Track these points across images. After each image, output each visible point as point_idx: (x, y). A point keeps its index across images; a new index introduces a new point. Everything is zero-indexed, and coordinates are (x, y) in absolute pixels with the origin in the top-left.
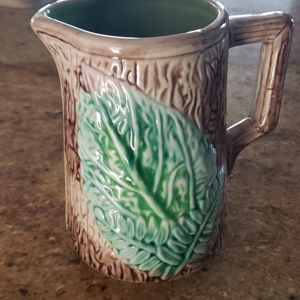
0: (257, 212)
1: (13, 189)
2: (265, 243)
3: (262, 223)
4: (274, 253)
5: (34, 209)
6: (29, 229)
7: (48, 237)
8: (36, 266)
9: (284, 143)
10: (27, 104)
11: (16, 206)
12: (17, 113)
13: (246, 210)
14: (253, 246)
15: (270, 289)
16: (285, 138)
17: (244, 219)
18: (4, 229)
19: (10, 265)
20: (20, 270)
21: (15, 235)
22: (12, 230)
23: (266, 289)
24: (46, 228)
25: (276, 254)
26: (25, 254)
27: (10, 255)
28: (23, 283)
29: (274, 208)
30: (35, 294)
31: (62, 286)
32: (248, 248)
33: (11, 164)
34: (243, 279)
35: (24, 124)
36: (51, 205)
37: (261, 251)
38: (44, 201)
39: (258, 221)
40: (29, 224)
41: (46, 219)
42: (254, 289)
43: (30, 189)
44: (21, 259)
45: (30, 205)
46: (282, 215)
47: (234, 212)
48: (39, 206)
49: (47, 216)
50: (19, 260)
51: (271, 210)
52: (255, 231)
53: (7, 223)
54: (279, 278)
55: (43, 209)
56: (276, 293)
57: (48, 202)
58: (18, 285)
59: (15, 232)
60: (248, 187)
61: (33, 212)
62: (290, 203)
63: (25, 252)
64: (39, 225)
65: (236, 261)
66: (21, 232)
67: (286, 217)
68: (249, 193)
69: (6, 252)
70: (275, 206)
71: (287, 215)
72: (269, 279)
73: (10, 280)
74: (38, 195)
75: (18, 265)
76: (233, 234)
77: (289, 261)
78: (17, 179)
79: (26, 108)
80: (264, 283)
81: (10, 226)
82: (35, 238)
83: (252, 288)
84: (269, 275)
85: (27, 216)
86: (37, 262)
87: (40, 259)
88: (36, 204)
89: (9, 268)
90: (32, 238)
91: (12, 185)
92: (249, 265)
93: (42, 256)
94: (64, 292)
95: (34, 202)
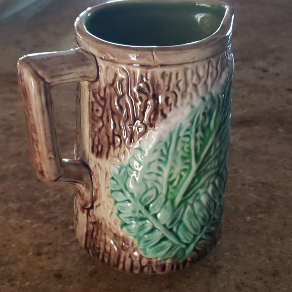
0: (248, 187)
1: (22, 188)
2: (262, 213)
3: (255, 196)
4: (272, 220)
5: (47, 203)
6: (47, 221)
7: (68, 226)
8: (63, 253)
9: (257, 128)
10: (13, 112)
11: (29, 203)
12: (5, 120)
13: (239, 187)
14: (253, 216)
15: (276, 249)
16: (256, 124)
17: (239, 194)
18: (23, 224)
19: (39, 254)
20: (49, 258)
21: (36, 228)
22: (32, 224)
23: (273, 249)
24: (63, 219)
25: (274, 221)
26: (50, 244)
27: (36, 246)
28: (55, 268)
29: (262, 183)
30: (70, 276)
31: (93, 267)
32: (249, 218)
33: (14, 166)
34: (251, 244)
35: (15, 130)
36: (63, 199)
37: (261, 219)
38: (55, 195)
39: (251, 194)
40: (46, 217)
41: (61, 211)
42: (263, 251)
43: (38, 186)
44: (47, 248)
45: (43, 200)
46: (271, 188)
47: (229, 189)
48: (51, 200)
49: (61, 209)
50: (46, 249)
51: (260, 185)
52: (251, 203)
53: (26, 218)
54: (281, 239)
55: (56, 203)
56: (282, 252)
57: (58, 196)
58: (51, 271)
59: (35, 226)
60: (236, 167)
61: (47, 206)
62: (274, 178)
63: (50, 241)
64: (56, 217)
65: (241, 229)
66: (40, 224)
67: (275, 190)
68: (237, 172)
69: (31, 244)
70: (263, 181)
71: (274, 188)
72: (273, 241)
73: (42, 268)
74: (47, 191)
75: (47, 254)
76: (233, 208)
77: (286, 225)
78: (23, 179)
79: (13, 115)
80: (270, 245)
81: (29, 221)
82: (56, 229)
83: (261, 250)
84: (273, 238)
85: (43, 210)
86: (64, 249)
87: (66, 246)
88: (47, 199)
89: (38, 258)
90: (53, 229)
91: (19, 184)
92: (253, 232)
93: (67, 243)
94: (95, 272)
95: (45, 197)
